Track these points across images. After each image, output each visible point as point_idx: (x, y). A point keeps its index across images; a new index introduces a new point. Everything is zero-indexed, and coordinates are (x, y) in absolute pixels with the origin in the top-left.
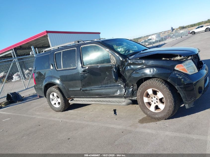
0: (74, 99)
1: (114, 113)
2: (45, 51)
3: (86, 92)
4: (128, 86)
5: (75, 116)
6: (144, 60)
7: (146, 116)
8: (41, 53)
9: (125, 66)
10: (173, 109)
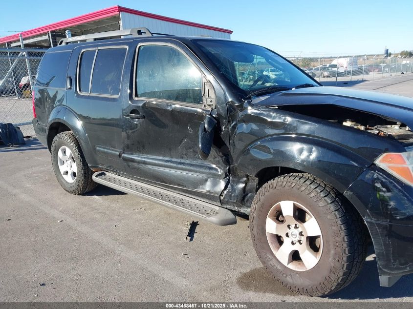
0: (105, 172)
1: (189, 235)
2: (67, 43)
3: (130, 164)
4: (235, 175)
5: (97, 216)
6: (292, 116)
7: (261, 265)
8: (58, 46)
9: (236, 120)
10: (341, 278)
